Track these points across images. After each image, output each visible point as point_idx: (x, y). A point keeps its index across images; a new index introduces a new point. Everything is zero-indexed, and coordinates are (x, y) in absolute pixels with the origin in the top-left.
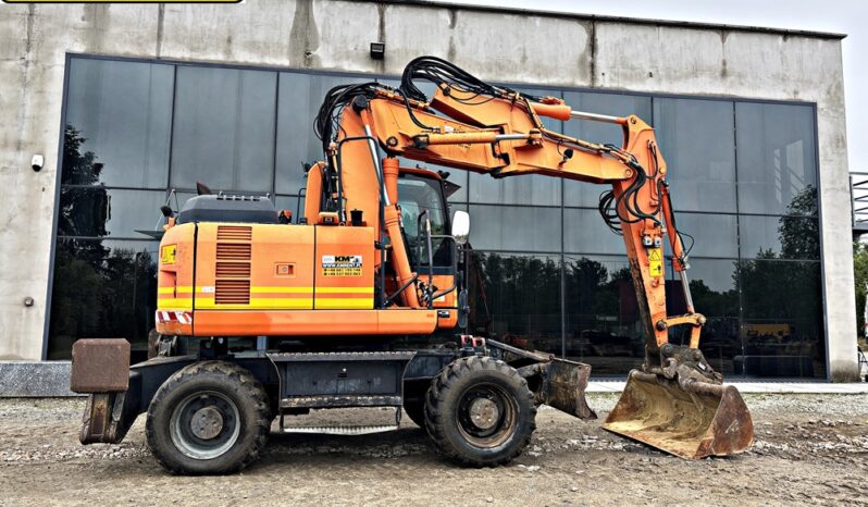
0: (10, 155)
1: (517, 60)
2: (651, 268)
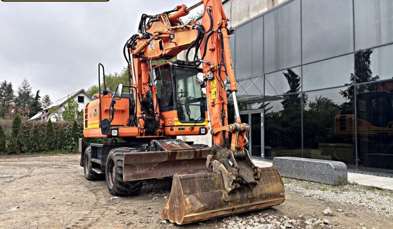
2: (212, 94)
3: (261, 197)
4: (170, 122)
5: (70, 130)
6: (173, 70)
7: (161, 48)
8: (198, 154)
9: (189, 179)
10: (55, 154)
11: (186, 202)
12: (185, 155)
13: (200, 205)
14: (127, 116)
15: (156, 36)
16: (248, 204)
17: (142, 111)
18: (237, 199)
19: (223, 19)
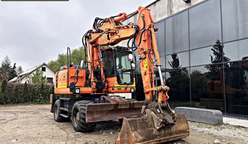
2: (144, 67)
3: (176, 133)
4: (112, 85)
5: (39, 89)
6: (114, 52)
7: (109, 39)
8: (132, 105)
9: (133, 121)
10: (29, 104)
11: (132, 136)
12: (124, 105)
13: (141, 138)
14: (84, 80)
15: (107, 31)
16: (168, 137)
17: (94, 77)
18: (162, 134)
19: (151, 22)
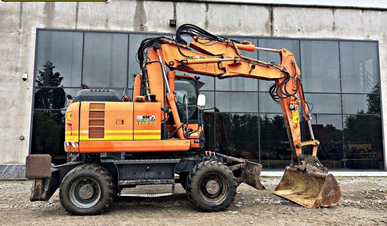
0: (13, 74)
1: (236, 25)
2: (294, 120)
